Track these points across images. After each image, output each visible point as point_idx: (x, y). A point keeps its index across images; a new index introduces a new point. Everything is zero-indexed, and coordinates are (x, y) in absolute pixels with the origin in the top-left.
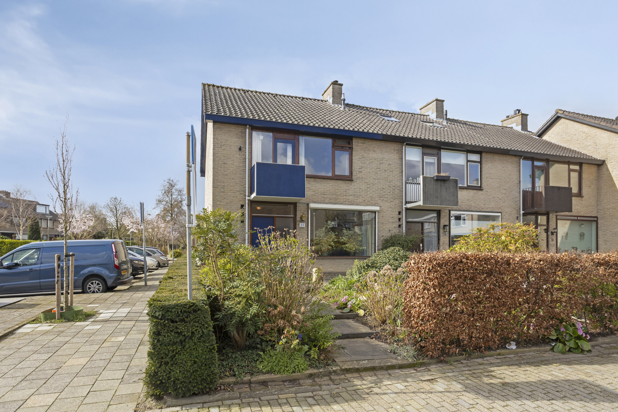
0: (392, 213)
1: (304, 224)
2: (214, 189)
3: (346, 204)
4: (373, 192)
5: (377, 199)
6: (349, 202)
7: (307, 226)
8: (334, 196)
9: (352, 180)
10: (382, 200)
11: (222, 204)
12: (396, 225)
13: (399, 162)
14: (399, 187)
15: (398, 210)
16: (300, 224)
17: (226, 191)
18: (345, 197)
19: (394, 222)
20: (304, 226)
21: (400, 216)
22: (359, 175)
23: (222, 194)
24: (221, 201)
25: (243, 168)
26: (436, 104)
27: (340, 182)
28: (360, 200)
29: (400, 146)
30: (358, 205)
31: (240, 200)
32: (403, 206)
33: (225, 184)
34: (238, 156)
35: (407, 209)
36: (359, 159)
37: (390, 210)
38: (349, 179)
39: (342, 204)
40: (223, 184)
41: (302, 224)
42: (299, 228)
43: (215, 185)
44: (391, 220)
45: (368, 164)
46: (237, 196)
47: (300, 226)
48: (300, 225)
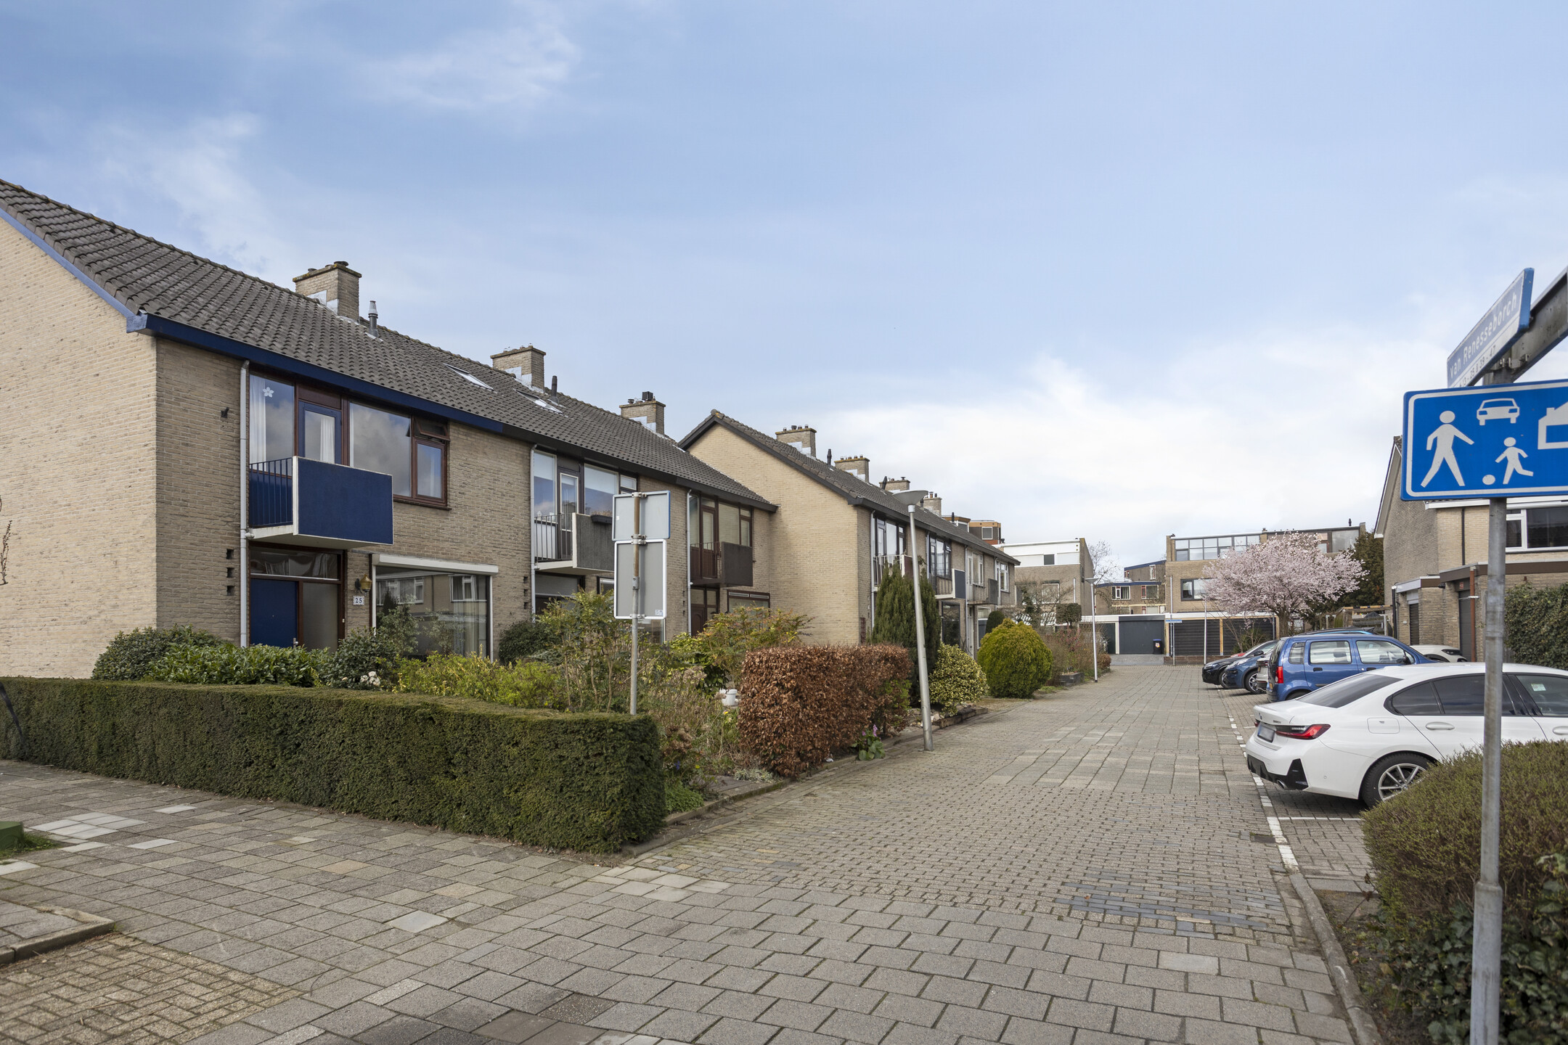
0: (514, 580)
1: (363, 598)
2: (160, 505)
3: (438, 558)
4: (484, 535)
5: (490, 550)
6: (443, 554)
7: (368, 602)
8: (417, 540)
9: (449, 510)
10: (498, 553)
11: (182, 545)
12: (520, 603)
13: (523, 479)
14: (524, 528)
15: (523, 574)
16: (355, 597)
17: (191, 514)
18: (435, 543)
19: (517, 598)
20: (362, 603)
21: (527, 586)
22: (459, 500)
23: (181, 521)
24: (178, 539)
25: (231, 461)
26: (532, 358)
27: (428, 510)
28: (463, 551)
29: (526, 449)
30: (458, 560)
31: (226, 539)
32: (530, 566)
33: (189, 497)
34: (219, 430)
35: (538, 572)
36: (460, 467)
37: (511, 573)
38: (441, 505)
39: (431, 557)
40: (182, 496)
41: (359, 598)
42: (352, 607)
43: (162, 498)
44: (512, 594)
45: (476, 479)
46: (217, 526)
47: (355, 604)
48: (355, 601)
